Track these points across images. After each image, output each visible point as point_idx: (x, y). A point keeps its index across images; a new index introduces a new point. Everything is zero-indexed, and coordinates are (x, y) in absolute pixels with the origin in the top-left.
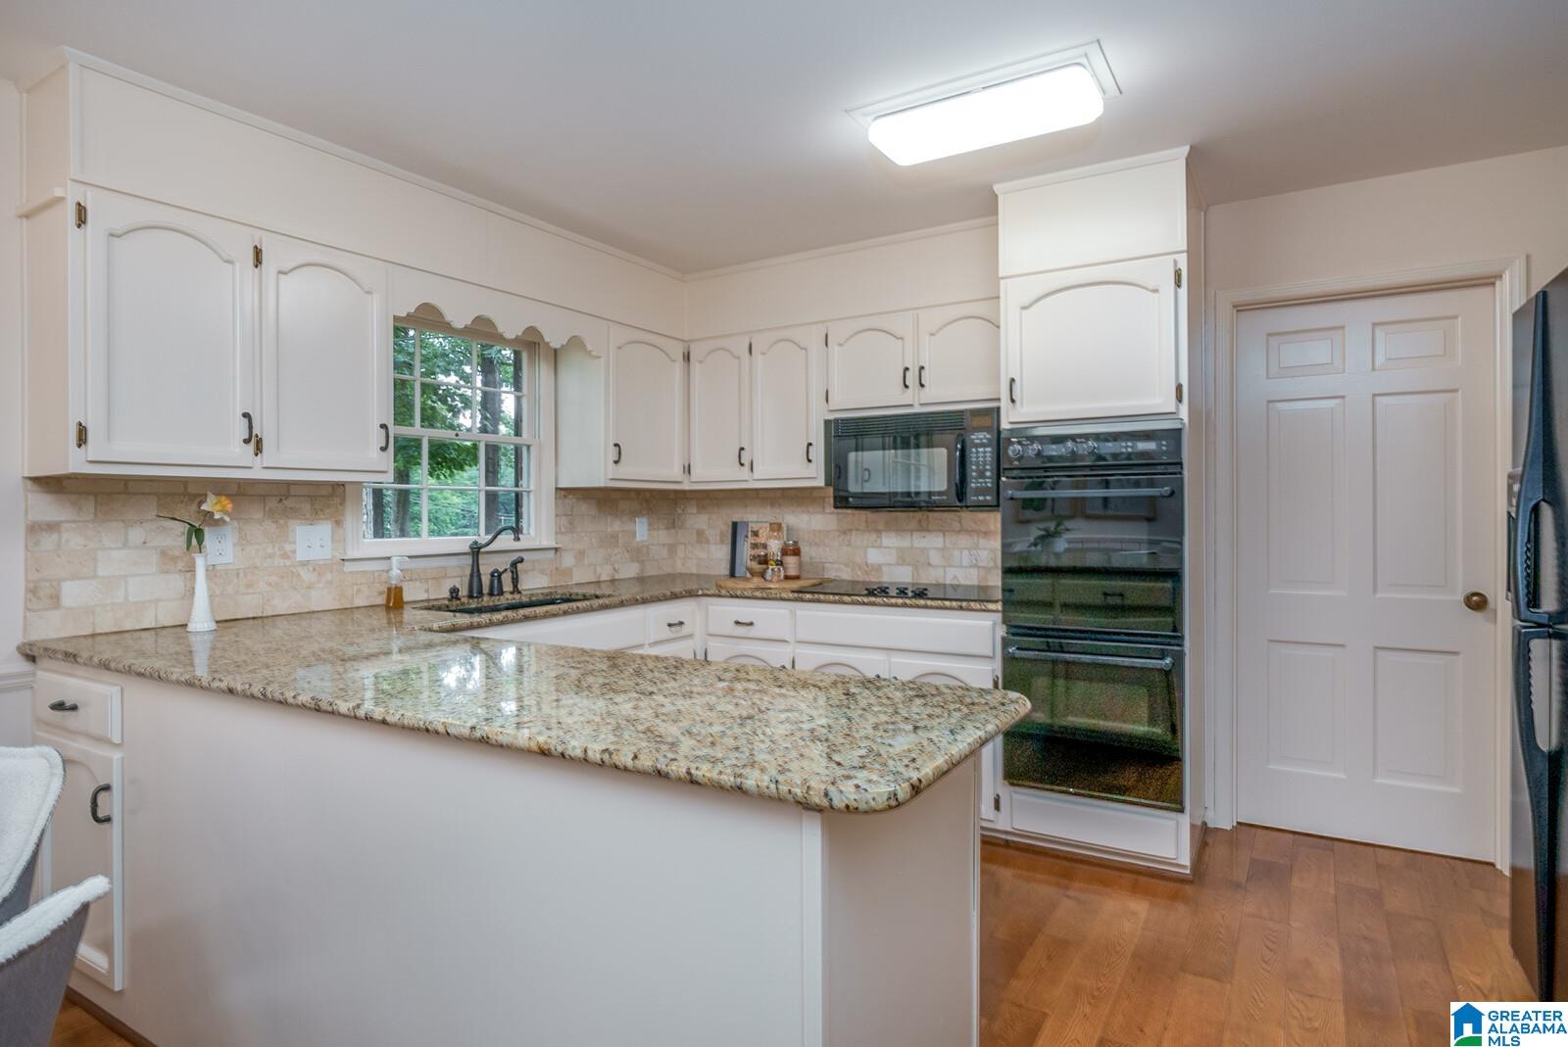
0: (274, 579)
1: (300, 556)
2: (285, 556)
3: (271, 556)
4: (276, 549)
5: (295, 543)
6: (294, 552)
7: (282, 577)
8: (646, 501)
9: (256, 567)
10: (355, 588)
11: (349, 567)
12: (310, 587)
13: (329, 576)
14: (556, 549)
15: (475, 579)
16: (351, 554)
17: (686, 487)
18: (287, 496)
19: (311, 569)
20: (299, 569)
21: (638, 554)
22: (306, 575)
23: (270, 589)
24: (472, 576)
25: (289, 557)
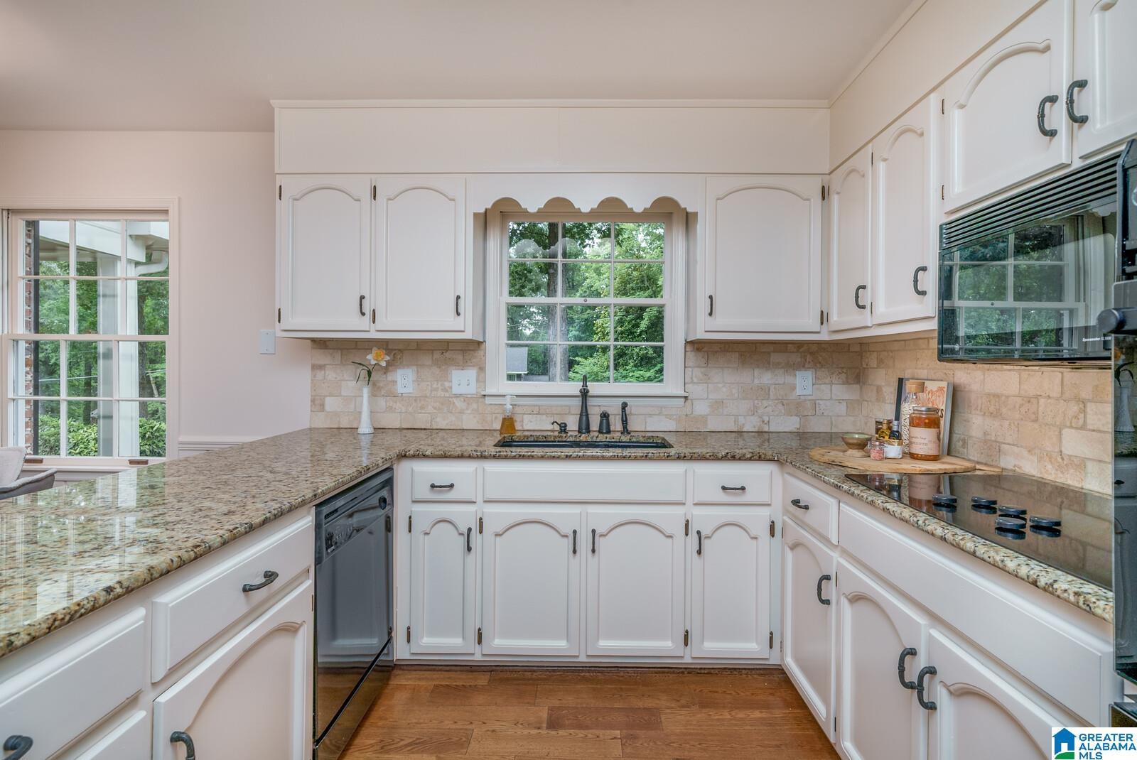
0: (437, 404)
1: (456, 390)
2: (445, 390)
3: (436, 389)
4: (439, 385)
5: (451, 381)
6: (451, 388)
7: (442, 404)
8: (811, 353)
9: (426, 397)
10: (494, 415)
11: (488, 401)
12: (462, 412)
13: (475, 406)
14: (686, 397)
15: (584, 418)
16: (488, 392)
17: (824, 337)
18: (447, 351)
19: (462, 400)
20: (454, 399)
21: (796, 407)
22: (459, 404)
23: (435, 411)
24: (581, 415)
25: (447, 391)
